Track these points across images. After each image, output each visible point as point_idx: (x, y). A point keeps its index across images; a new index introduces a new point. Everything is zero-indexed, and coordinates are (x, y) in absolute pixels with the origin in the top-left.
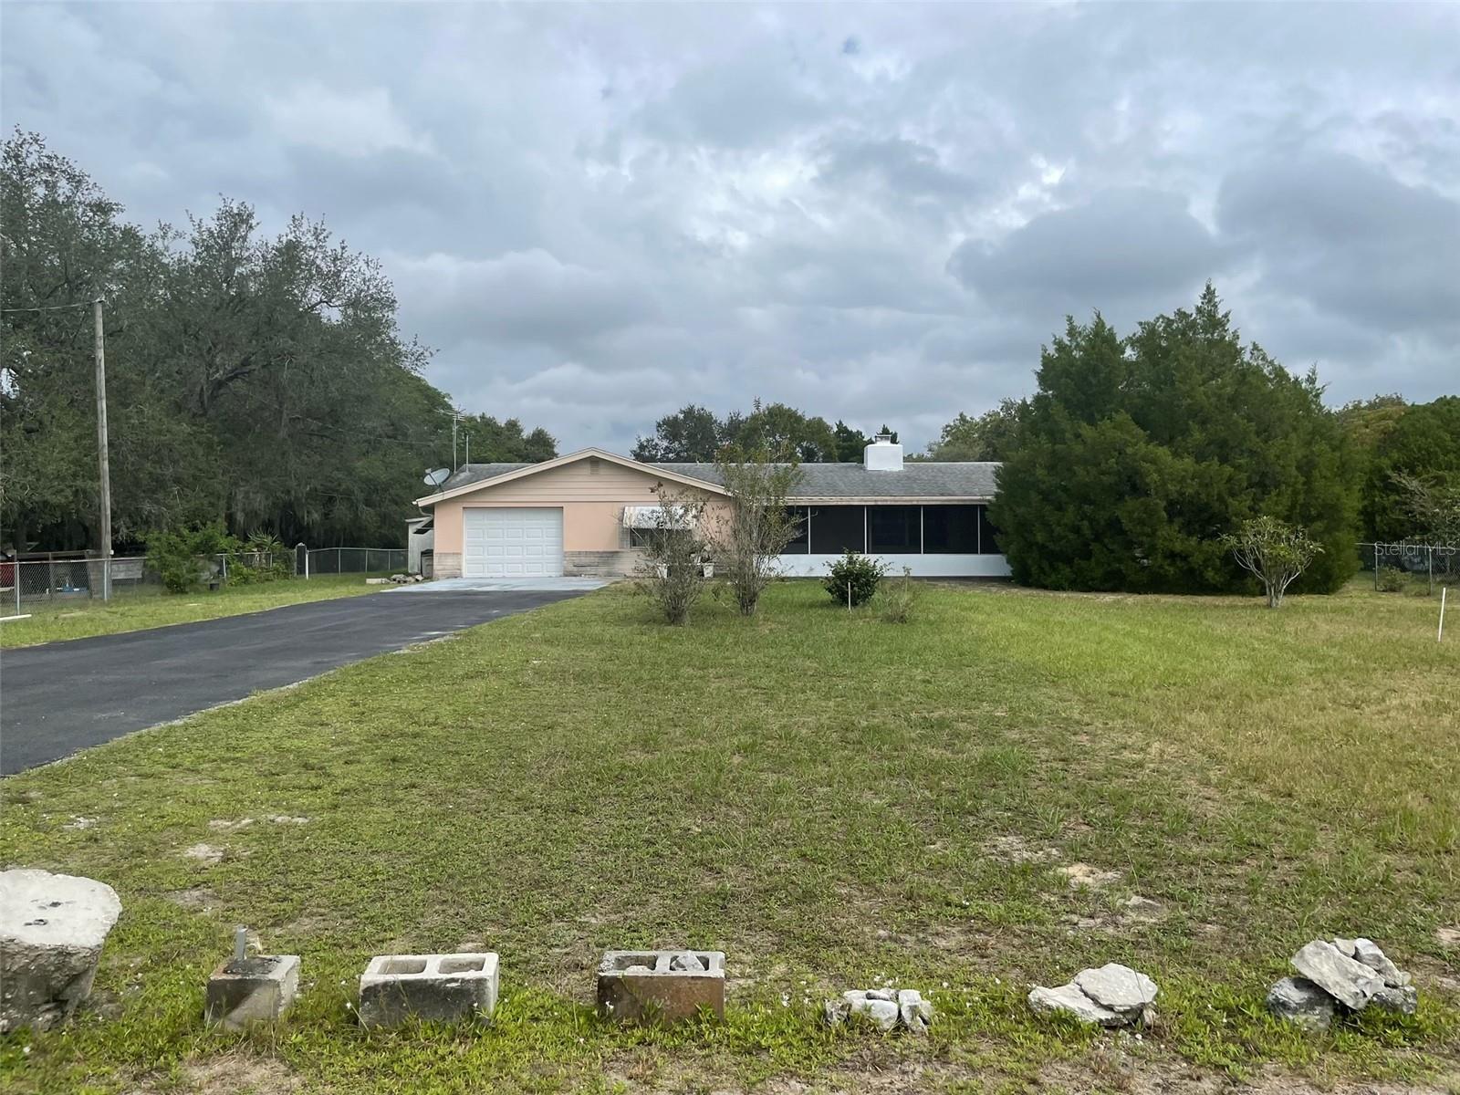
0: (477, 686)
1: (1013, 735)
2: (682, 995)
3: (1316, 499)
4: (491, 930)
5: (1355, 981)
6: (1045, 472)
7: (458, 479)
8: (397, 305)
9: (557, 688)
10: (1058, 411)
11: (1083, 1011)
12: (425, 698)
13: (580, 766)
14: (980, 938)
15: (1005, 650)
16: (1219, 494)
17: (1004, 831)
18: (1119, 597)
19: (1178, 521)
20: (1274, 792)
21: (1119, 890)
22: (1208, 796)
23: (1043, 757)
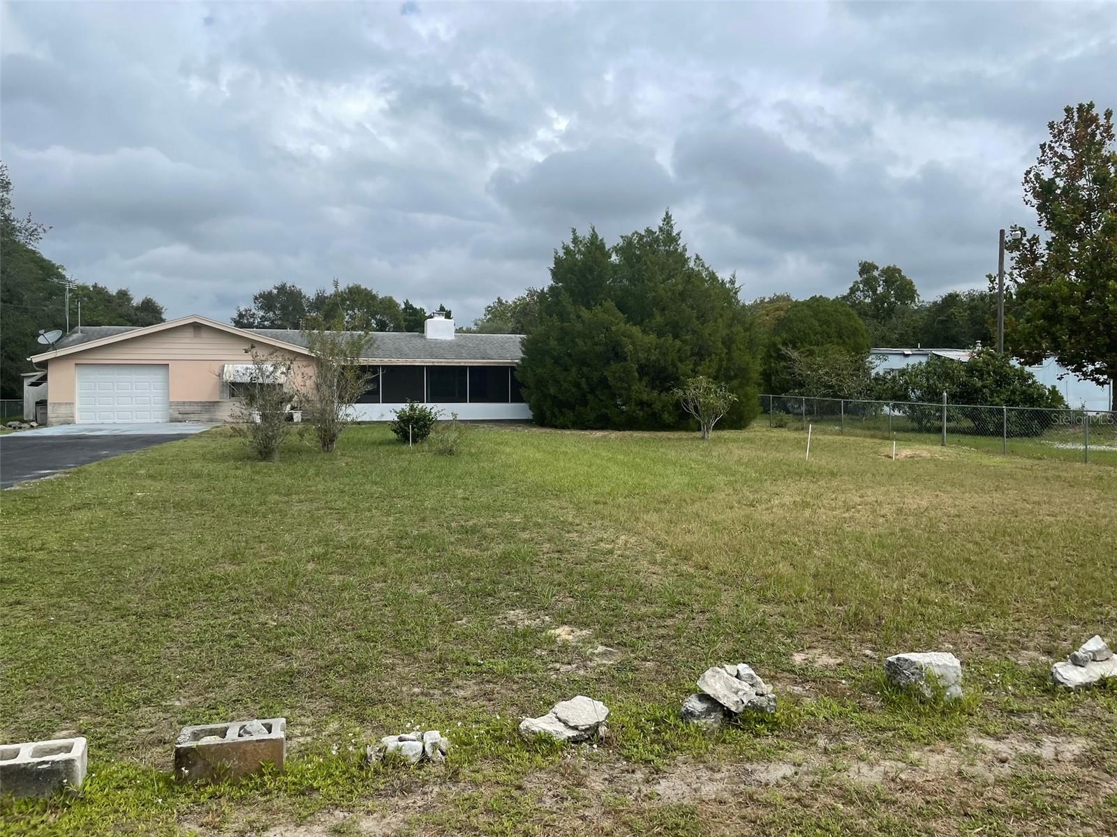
0: (84, 515)
1: (526, 535)
2: (248, 756)
3: (734, 364)
4: (84, 719)
5: (736, 693)
6: (556, 343)
7: (71, 339)
9: (158, 515)
10: (566, 299)
11: (557, 733)
12: (34, 527)
14: (489, 687)
15: (524, 473)
16: (672, 360)
17: (513, 606)
18: (605, 433)
19: (646, 379)
20: (698, 566)
21: (589, 643)
22: (654, 571)
23: (545, 550)
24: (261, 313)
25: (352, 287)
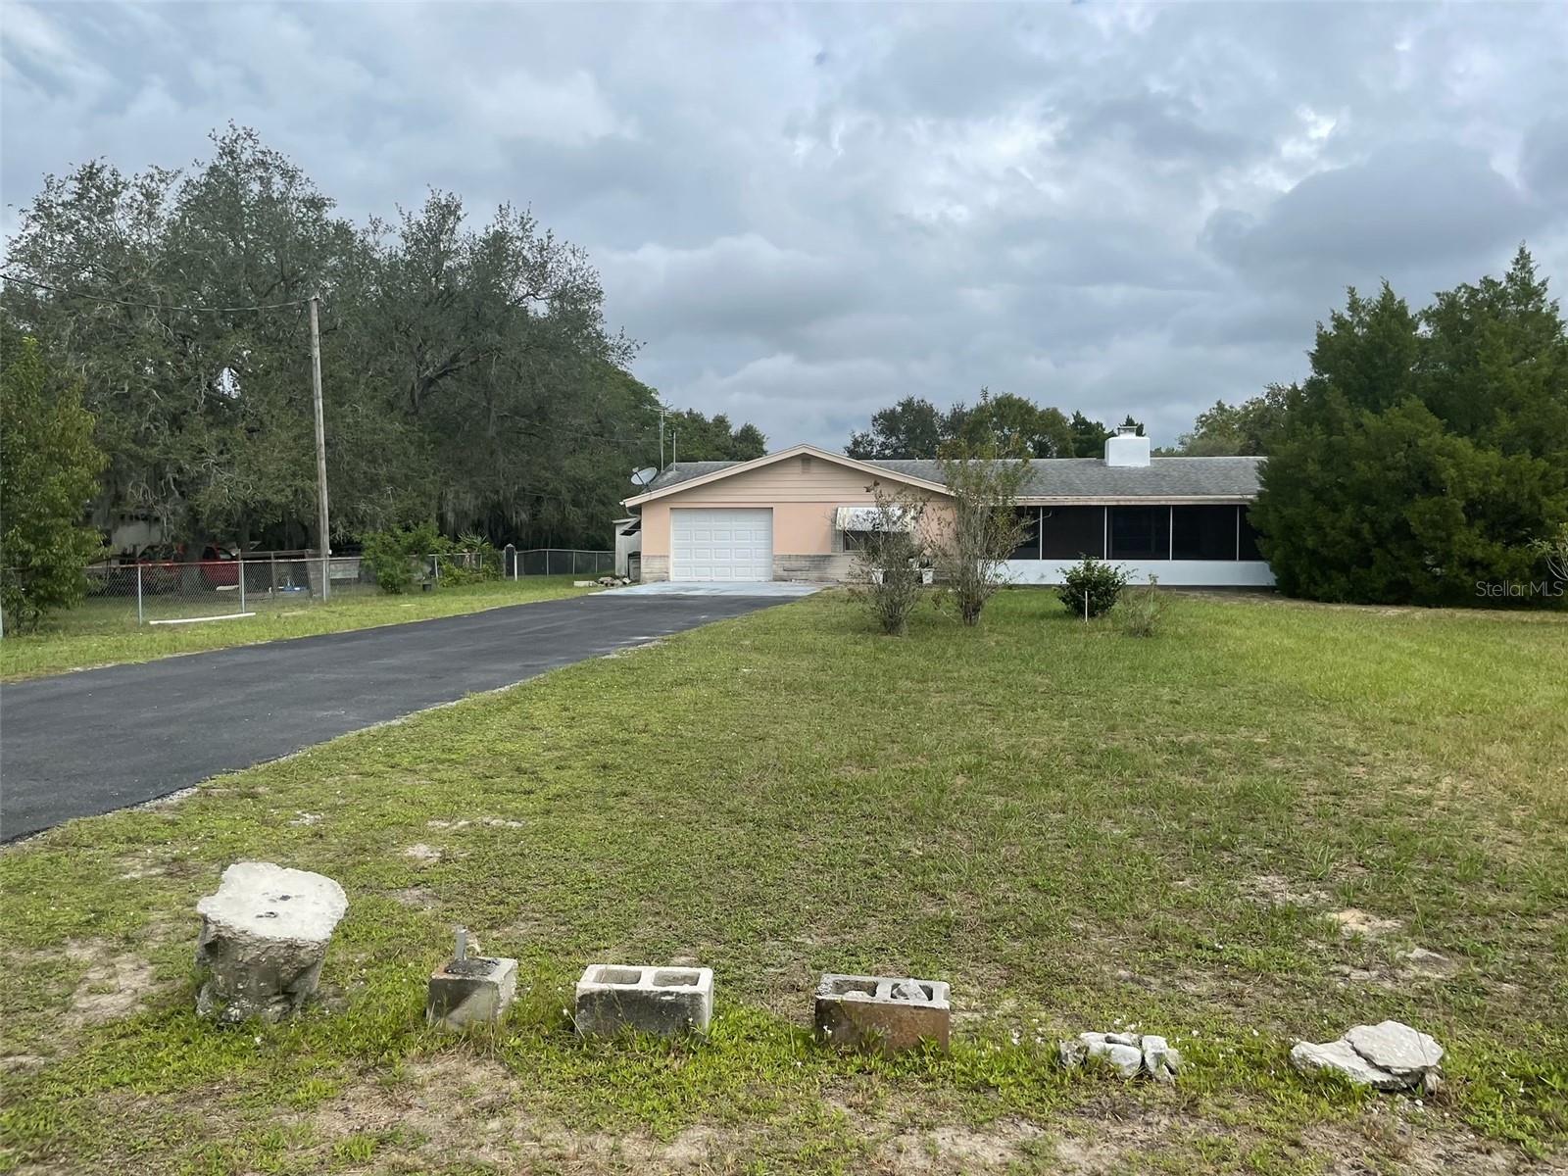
1: (1276, 764)
2: (904, 1025)
4: (704, 945)
6: (1318, 467)
7: (665, 478)
8: (603, 296)
9: (768, 698)
10: (1337, 400)
11: (1355, 1071)
13: (792, 779)
14: (1235, 985)
15: (1267, 669)
16: (1530, 493)
17: (1264, 869)
18: (1405, 610)
19: (1480, 523)
21: (1399, 941)
22: (1508, 839)
23: (1311, 790)
24: (881, 439)
25: (1001, 398)
